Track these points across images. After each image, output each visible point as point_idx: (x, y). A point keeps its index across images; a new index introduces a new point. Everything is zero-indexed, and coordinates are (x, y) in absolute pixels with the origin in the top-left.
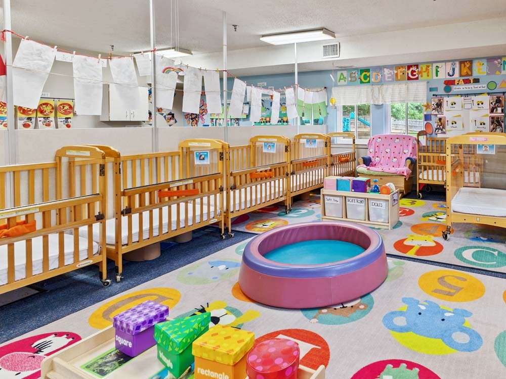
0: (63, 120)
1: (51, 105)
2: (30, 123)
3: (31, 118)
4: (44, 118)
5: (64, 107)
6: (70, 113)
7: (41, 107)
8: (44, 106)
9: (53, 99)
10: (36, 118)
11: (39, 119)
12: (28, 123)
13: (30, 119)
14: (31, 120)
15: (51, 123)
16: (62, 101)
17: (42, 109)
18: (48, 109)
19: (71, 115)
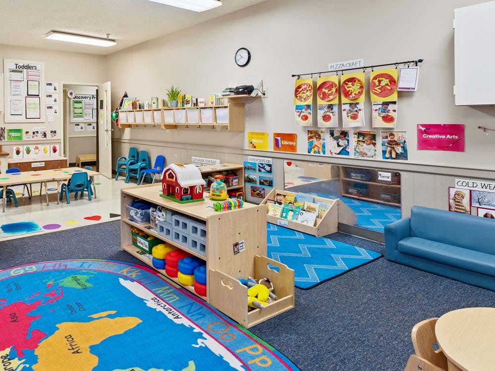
0: (378, 107)
1: (359, 81)
2: (331, 115)
3: (332, 105)
4: (351, 104)
5: (380, 82)
6: (391, 92)
7: (346, 87)
8: (350, 84)
9: (362, 70)
10: (340, 104)
11: (344, 107)
12: (328, 113)
13: (330, 107)
14: (332, 109)
15: (359, 115)
16: (378, 71)
17: (348, 89)
18: (354, 88)
19: (394, 97)
